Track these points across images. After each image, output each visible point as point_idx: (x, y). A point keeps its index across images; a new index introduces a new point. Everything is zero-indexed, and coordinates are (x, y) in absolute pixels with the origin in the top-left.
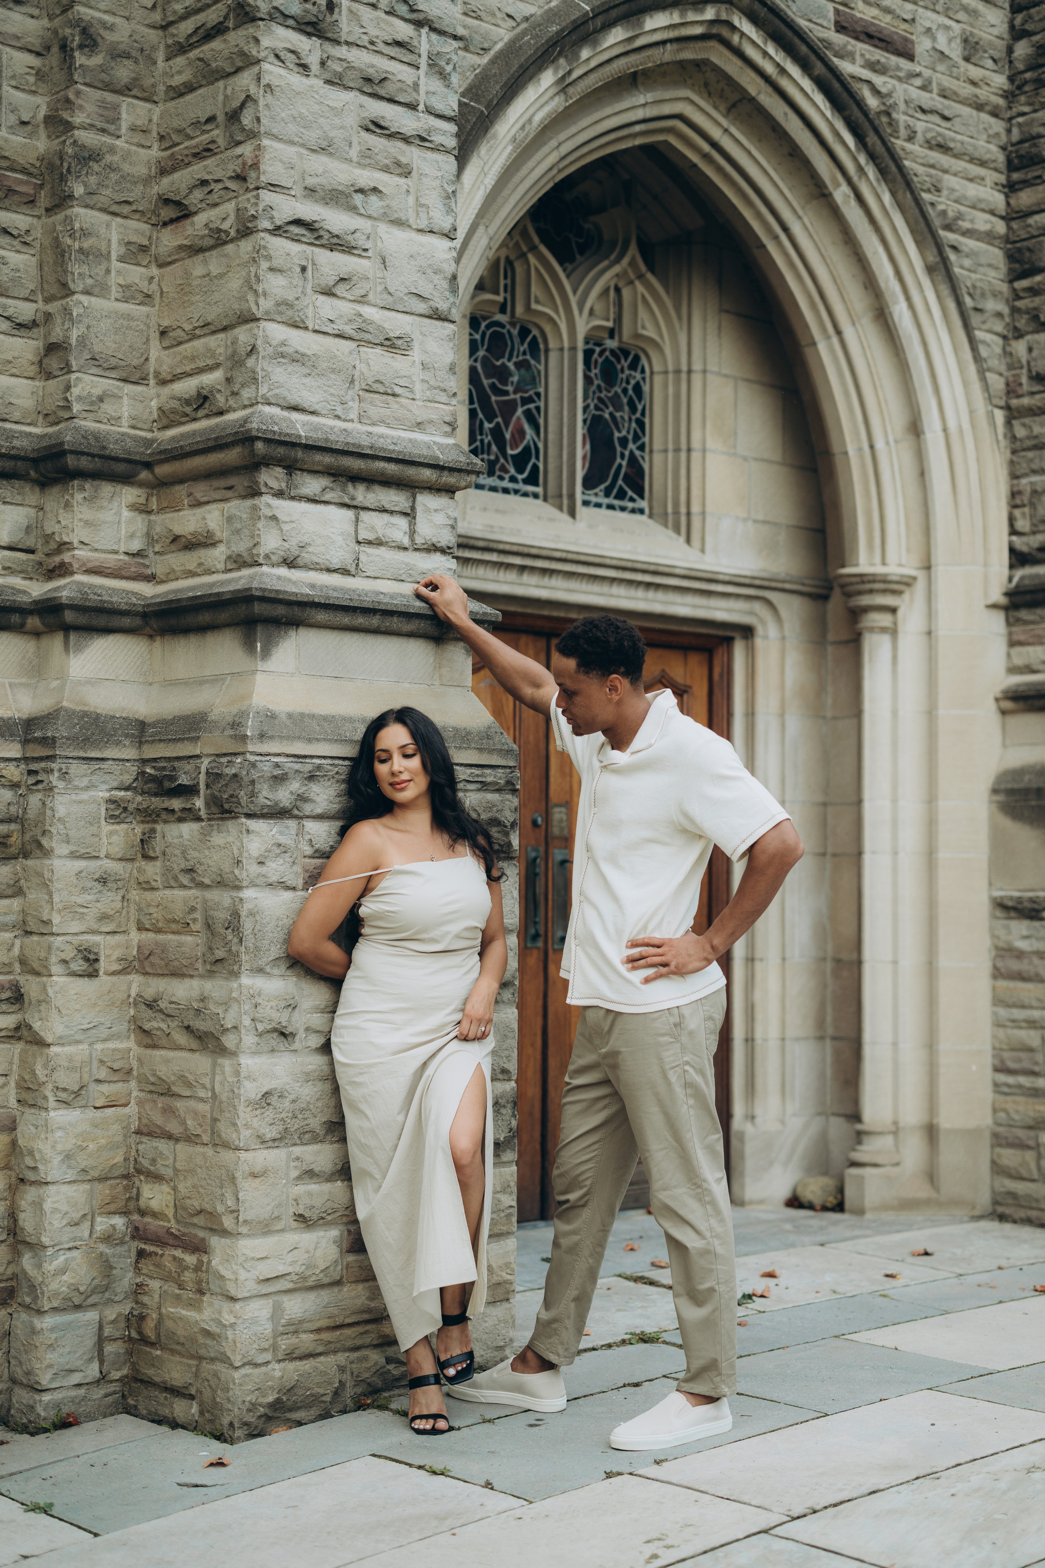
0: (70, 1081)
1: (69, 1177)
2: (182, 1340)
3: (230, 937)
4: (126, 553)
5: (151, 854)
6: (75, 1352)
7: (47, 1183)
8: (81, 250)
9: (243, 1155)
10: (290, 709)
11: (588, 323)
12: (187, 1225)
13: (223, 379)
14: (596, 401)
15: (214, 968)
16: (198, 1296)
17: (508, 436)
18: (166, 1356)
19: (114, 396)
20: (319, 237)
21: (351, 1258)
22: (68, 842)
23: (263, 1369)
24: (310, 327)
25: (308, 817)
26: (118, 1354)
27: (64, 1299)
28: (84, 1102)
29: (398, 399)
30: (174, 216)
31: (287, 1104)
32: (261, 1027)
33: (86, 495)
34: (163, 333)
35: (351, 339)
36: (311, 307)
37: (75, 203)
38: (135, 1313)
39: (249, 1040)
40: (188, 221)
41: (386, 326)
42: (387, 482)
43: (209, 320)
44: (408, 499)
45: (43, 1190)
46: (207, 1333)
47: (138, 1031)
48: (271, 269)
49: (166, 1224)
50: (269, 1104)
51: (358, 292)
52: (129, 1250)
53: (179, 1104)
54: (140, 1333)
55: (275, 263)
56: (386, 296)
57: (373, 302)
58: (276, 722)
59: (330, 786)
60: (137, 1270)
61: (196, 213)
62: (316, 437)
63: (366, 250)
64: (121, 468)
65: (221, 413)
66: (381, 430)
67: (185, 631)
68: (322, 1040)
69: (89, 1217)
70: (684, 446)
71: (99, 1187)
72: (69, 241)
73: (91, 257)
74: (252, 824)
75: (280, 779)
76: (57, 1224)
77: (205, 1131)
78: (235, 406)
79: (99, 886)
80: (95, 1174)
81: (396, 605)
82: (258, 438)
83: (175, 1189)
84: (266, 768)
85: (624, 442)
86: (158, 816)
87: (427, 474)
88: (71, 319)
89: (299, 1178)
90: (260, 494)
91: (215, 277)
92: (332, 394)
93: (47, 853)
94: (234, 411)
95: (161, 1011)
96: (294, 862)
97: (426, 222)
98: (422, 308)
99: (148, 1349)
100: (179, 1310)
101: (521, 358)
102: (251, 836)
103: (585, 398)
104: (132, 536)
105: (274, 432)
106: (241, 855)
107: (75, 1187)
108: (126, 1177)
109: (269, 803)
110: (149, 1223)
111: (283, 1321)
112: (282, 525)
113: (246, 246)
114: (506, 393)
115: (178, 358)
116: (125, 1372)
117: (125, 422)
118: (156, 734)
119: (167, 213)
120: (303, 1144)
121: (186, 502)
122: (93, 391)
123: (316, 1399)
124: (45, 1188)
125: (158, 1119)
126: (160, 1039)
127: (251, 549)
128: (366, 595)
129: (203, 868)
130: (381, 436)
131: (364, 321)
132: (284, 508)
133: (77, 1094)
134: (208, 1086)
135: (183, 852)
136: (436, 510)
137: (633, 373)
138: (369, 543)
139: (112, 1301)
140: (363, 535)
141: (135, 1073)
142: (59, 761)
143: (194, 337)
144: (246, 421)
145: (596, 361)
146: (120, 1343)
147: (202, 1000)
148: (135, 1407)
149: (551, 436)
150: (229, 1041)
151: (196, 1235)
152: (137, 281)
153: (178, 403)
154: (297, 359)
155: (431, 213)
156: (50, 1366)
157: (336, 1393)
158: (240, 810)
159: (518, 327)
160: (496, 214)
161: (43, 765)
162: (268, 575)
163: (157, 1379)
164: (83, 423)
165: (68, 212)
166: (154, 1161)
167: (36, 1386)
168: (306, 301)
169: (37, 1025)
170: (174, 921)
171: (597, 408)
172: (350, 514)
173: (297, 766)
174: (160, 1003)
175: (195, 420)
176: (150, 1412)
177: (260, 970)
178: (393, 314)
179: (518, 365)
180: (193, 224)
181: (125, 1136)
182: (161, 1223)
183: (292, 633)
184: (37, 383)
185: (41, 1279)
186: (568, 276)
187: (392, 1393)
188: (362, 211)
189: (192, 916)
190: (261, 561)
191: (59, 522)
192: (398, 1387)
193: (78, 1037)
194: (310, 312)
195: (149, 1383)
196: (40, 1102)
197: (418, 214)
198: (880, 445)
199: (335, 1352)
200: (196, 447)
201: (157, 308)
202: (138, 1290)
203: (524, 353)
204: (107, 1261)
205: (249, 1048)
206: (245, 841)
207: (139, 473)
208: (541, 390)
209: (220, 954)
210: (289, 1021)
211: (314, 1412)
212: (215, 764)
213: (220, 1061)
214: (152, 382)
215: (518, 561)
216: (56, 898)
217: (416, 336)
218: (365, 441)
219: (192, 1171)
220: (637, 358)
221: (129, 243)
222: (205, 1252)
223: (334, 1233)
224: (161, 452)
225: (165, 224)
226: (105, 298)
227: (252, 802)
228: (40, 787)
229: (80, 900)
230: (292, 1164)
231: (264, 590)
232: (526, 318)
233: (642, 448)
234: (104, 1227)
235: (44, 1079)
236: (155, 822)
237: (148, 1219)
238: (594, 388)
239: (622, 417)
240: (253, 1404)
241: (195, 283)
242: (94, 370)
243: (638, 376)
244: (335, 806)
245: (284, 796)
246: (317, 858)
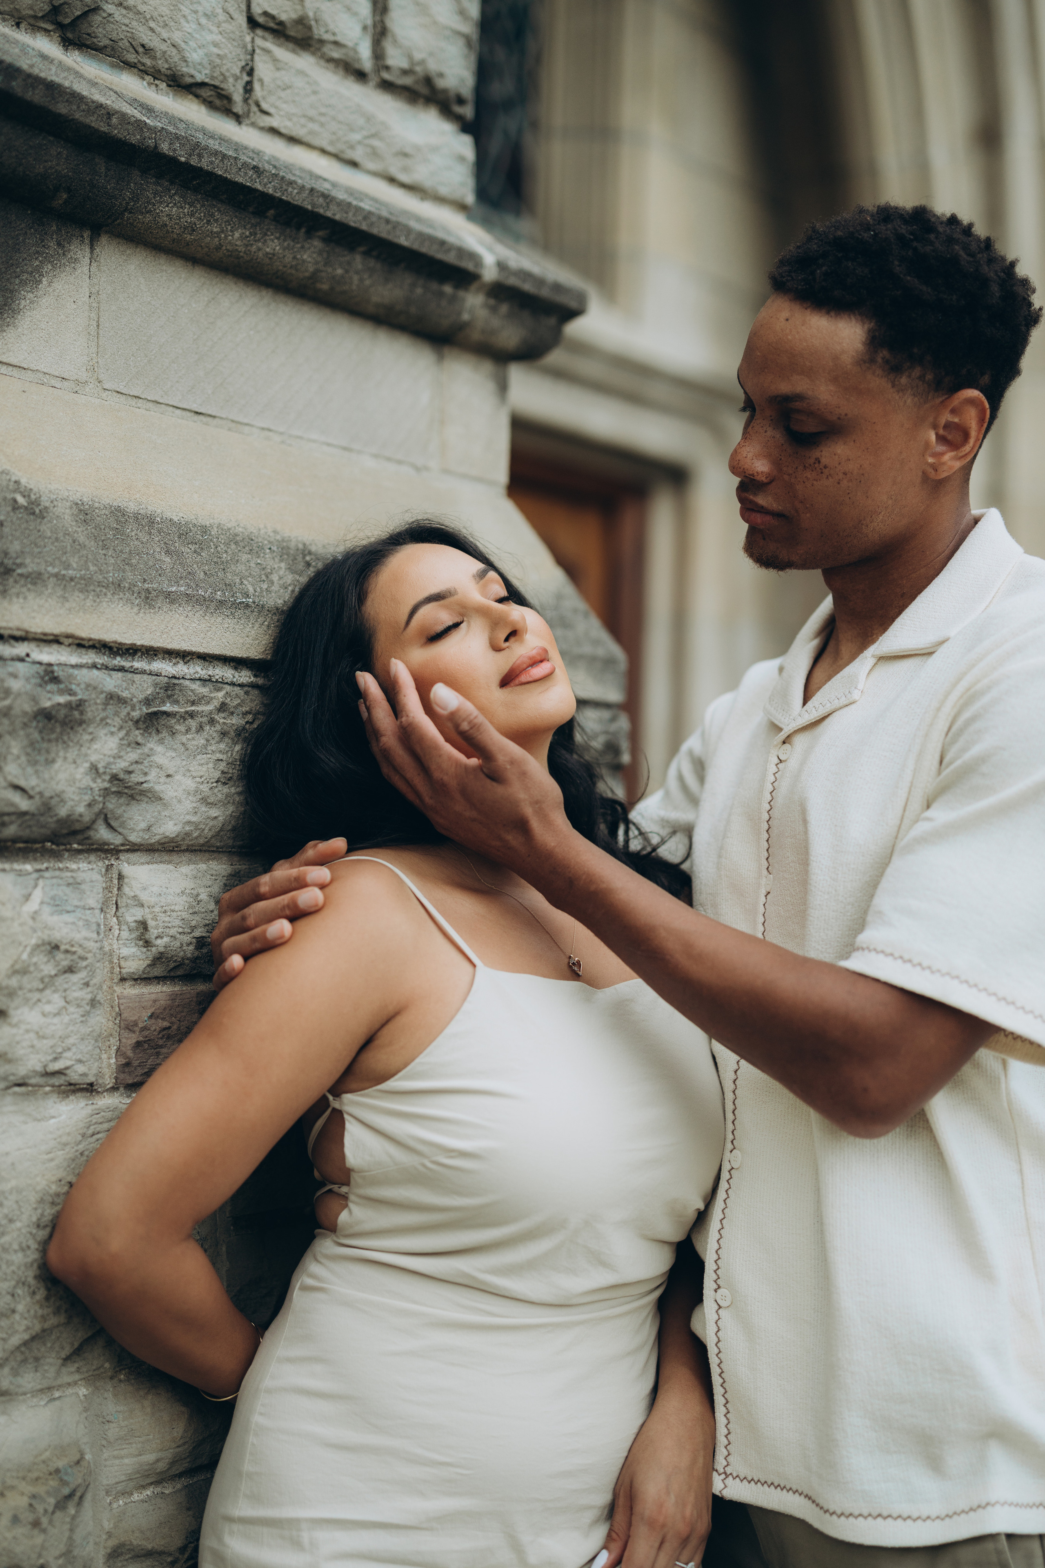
10: (82, 490)
25: (134, 848)
58: (46, 528)
59: (203, 750)
75: (58, 723)
84: (17, 682)
96: (92, 1002)
109: (24, 804)
138: (280, 30)
162: (15, 44)
173: (111, 682)
183: (80, 252)
244: (214, 812)
245: (72, 781)
246: (158, 979)
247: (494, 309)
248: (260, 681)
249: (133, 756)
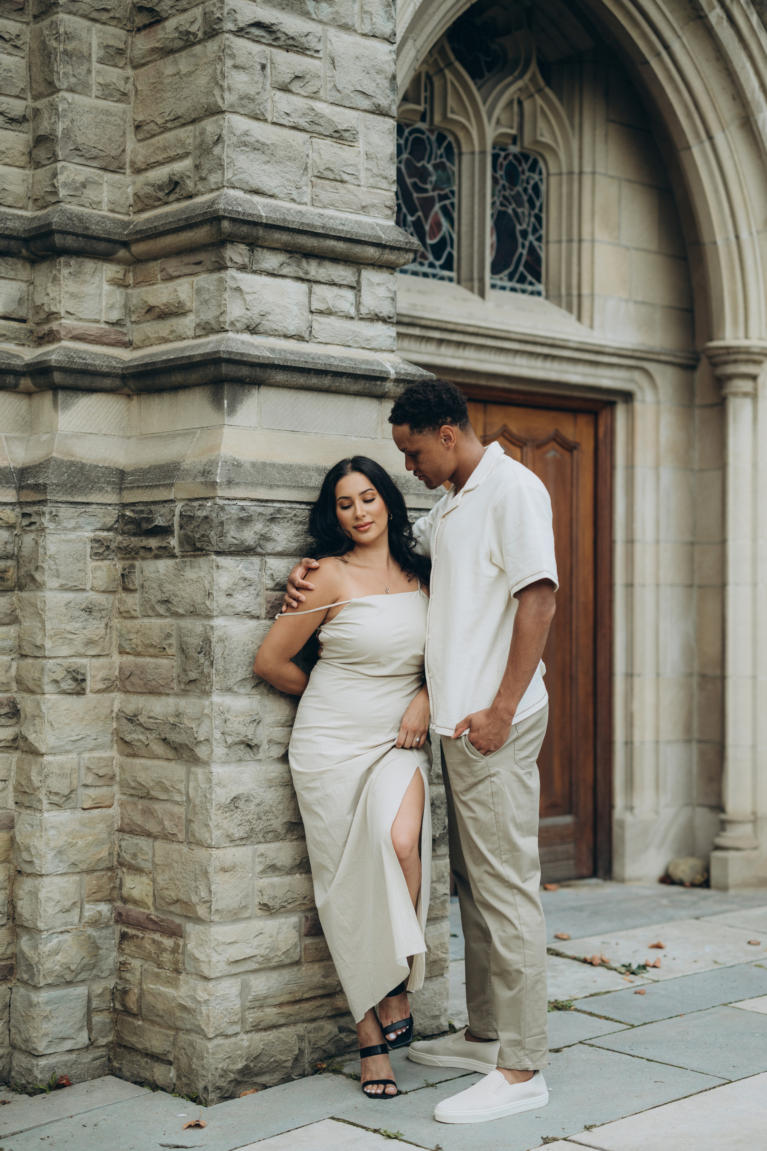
0: (60, 786)
1: (61, 870)
2: (161, 1013)
3: (202, 661)
4: (106, 322)
5: (131, 587)
6: (67, 1022)
7: (41, 875)
8: (65, 52)
9: (214, 852)
10: (253, 458)
11: (495, 130)
12: (164, 912)
13: (192, 167)
14: (501, 199)
15: (188, 688)
16: (175, 975)
17: (427, 228)
18: (147, 1026)
19: (95, 183)
20: (277, 39)
21: (308, 941)
22: (58, 577)
23: (233, 1039)
24: (269, 120)
25: (270, 554)
26: (104, 1024)
27: (57, 976)
28: (73, 804)
29: (345, 185)
30: (147, 22)
31: (252, 807)
32: (230, 740)
33: (71, 270)
34: (138, 127)
35: (304, 130)
36: (269, 100)
37: (60, 9)
38: (119, 987)
39: (219, 751)
40: (160, 27)
41: (335, 119)
42: (337, 259)
43: (179, 114)
44: (354, 274)
45: (38, 881)
46: (183, 1008)
47: (120, 742)
48: (235, 67)
49: (146, 911)
50: (237, 808)
51: (311, 89)
52: (114, 933)
53: (158, 807)
54: (123, 1005)
55: (239, 61)
56: (335, 93)
57: (324, 98)
58: (242, 470)
59: (289, 527)
60: (121, 950)
61: (166, 19)
62: (275, 217)
63: (317, 51)
64: (102, 246)
65: (190, 197)
66: (330, 212)
67: (159, 390)
68: (283, 751)
69: (79, 904)
70: (575, 237)
71: (87, 878)
72: (55, 44)
73: (74, 58)
74: (221, 560)
75: (245, 521)
76: (51, 911)
77: (180, 831)
78: (203, 190)
79: (85, 615)
80: (84, 867)
81: (345, 367)
82: (224, 218)
83: (154, 880)
84: (233, 510)
85: (524, 234)
86: (137, 553)
87: (371, 252)
88: (57, 114)
89: (263, 872)
90: (227, 268)
91: (185, 75)
92: (288, 180)
93: (39, 586)
94: (202, 194)
95: (140, 725)
96: (258, 595)
97: (370, 28)
98: (366, 104)
99: (131, 1020)
100: (158, 986)
101: (438, 160)
102: (221, 571)
103: (493, 195)
104: (112, 307)
105: (239, 212)
106: (211, 588)
107: (66, 878)
108: (110, 869)
109: (236, 542)
110: (131, 910)
111: (250, 997)
112: (246, 296)
113: (212, 46)
114: (426, 191)
115: (152, 149)
116: (110, 1038)
117: (105, 206)
118: (134, 481)
119: (141, 20)
120: (266, 842)
121: (159, 277)
122: (77, 178)
123: (279, 1065)
124: (40, 879)
125: (139, 819)
126: (139, 749)
127: (218, 317)
128: (319, 358)
129: (177, 599)
130: (331, 218)
131: (316, 115)
132: (246, 280)
133: (67, 797)
134: (183, 791)
135: (160, 586)
136: (378, 284)
137: (532, 175)
138: (321, 312)
139: (99, 977)
140: (316, 305)
141: (118, 778)
142: (49, 505)
143: (165, 130)
144: (213, 202)
145: (501, 164)
146: (106, 1013)
147: (177, 716)
148: (120, 1069)
149: (464, 229)
150: (202, 752)
151: (173, 922)
152: (114, 80)
153: (151, 189)
154: (258, 147)
155: (374, 20)
156: (46, 1035)
157: (296, 1059)
158: (211, 548)
159: (436, 134)
160: (422, 29)
161: (36, 508)
162: (233, 340)
163: (139, 1046)
164: (68, 206)
165: (54, 18)
166: (135, 856)
167: (33, 1052)
168: (265, 96)
169: (32, 737)
170: (152, 646)
171: (502, 204)
172: (304, 287)
173: (260, 510)
174: (139, 717)
175: (167, 203)
176: (133, 1075)
177: (229, 690)
178: (341, 109)
179: (436, 167)
180: (164, 29)
181: (109, 834)
182: (142, 910)
183: (255, 392)
184: (27, 172)
185: (37, 959)
186: (479, 89)
187: (344, 1058)
188: (314, 16)
189: (167, 642)
190: (227, 327)
191: (48, 294)
192: (349, 1053)
193: (68, 747)
194: (269, 105)
195: (131, 1049)
196: (35, 804)
197: (362, 20)
198: (744, 235)
199: (295, 1023)
200: (168, 227)
201: (132, 105)
202: (122, 967)
203: (441, 156)
204: (94, 942)
205: (220, 758)
206: (215, 575)
207: (117, 252)
208: (455, 188)
209: (193, 675)
210: (254, 735)
211: (277, 1076)
212: (188, 508)
213: (193, 769)
214: (128, 171)
215: (437, 335)
216: (48, 626)
217: (361, 129)
218: (318, 222)
219: (169, 866)
220: (535, 162)
221: (108, 46)
222: (181, 937)
223: (294, 919)
224: (137, 232)
225: (139, 30)
226: (86, 95)
227: (221, 541)
228: (33, 528)
229: (69, 628)
230: (258, 860)
231: (230, 353)
232: (443, 125)
233: (539, 239)
234: (91, 913)
235: (39, 784)
236: (134, 558)
237: (130, 906)
238: (499, 187)
239: (523, 213)
240: (225, 1071)
241: (166, 81)
242: (78, 160)
243: (536, 177)
244: (293, 544)
245: (249, 536)
246: (278, 590)
247: (397, 386)
248: (309, 508)
249: (267, 529)
